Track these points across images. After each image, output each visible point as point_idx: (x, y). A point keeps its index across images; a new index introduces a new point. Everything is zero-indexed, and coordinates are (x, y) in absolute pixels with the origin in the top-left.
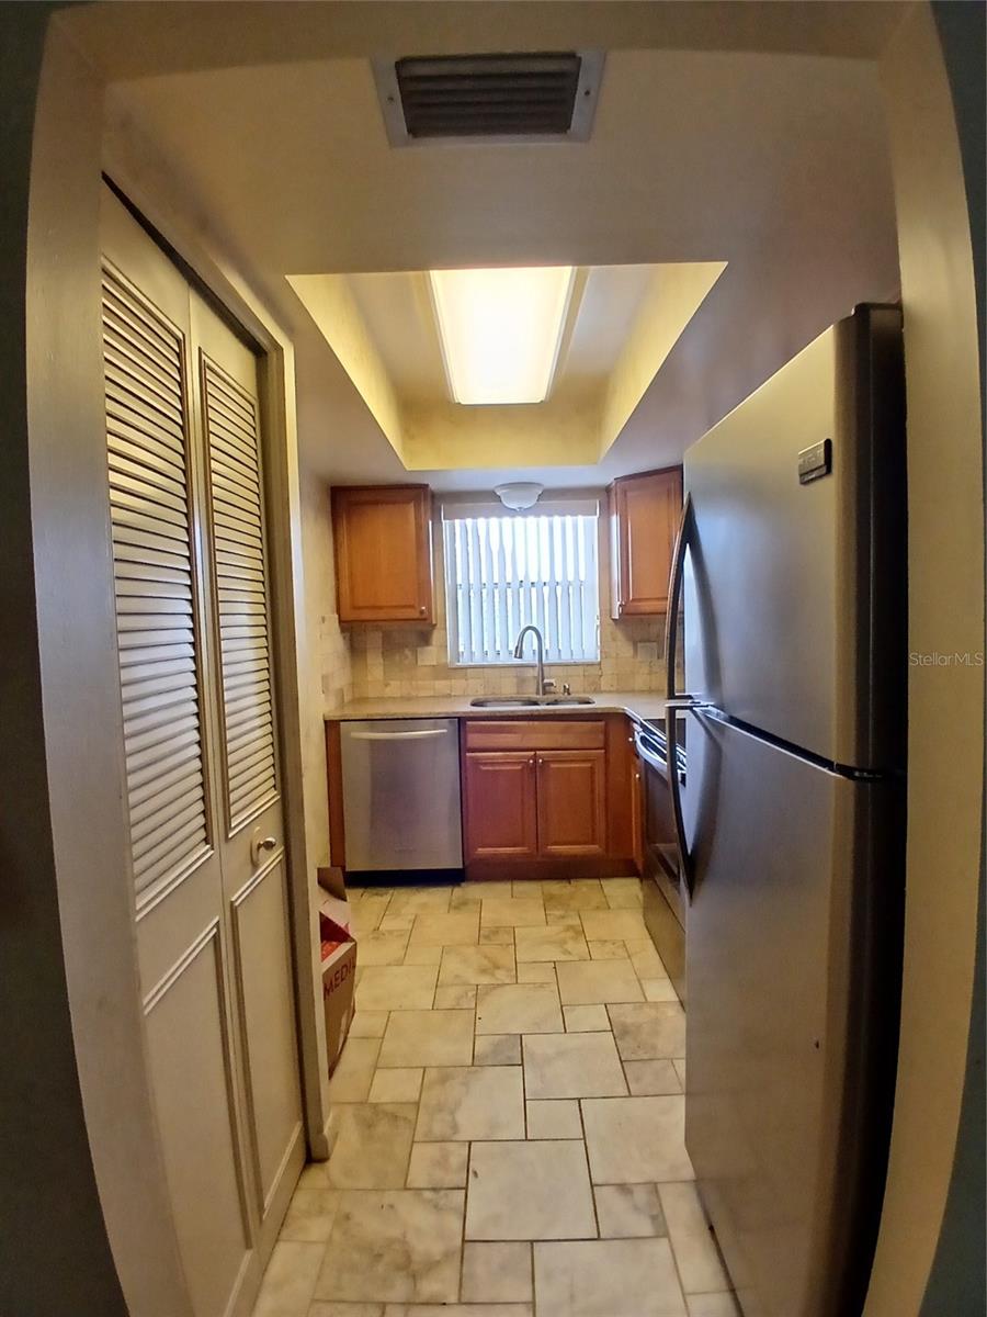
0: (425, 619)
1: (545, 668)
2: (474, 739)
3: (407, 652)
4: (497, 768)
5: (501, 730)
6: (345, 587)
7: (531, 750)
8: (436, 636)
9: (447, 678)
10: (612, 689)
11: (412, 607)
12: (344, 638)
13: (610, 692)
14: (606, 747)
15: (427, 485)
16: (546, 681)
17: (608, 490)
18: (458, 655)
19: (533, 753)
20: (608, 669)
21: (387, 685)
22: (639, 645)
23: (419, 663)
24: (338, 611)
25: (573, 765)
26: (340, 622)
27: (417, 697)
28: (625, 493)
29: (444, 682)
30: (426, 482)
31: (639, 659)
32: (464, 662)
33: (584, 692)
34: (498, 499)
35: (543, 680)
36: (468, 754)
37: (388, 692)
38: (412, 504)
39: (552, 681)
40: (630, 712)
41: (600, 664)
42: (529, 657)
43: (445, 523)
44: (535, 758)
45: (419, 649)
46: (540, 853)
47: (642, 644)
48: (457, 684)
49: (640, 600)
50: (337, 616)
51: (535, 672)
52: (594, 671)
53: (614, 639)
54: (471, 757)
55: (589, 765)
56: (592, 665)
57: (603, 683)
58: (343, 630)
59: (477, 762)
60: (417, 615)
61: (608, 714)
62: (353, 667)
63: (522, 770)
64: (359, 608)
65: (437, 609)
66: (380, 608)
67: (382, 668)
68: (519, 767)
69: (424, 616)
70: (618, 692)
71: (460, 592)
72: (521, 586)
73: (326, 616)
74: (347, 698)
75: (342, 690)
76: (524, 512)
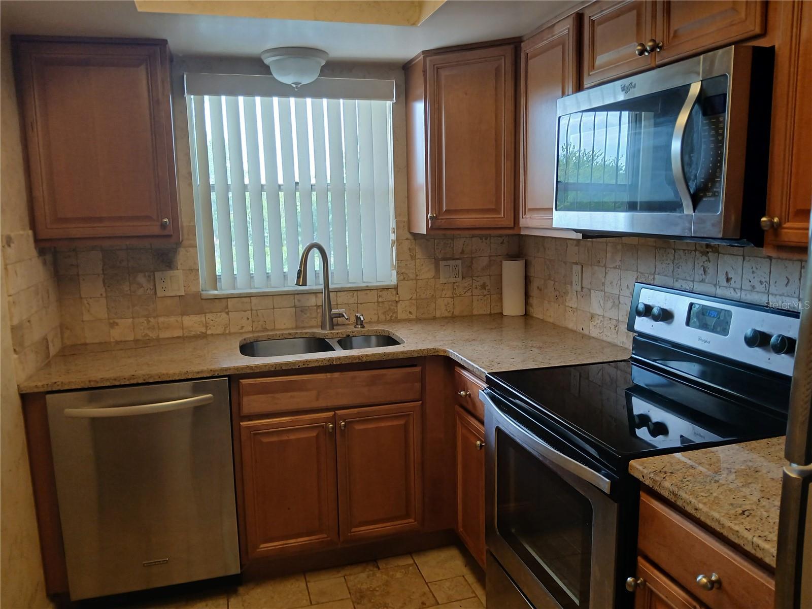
0: (169, 236)
1: (331, 294)
2: (251, 403)
3: (141, 279)
4: (285, 438)
5: (287, 388)
6: (42, 191)
7: (327, 410)
8: (181, 256)
9: (201, 312)
10: (412, 317)
11: (148, 218)
12: (45, 263)
13: (409, 321)
14: (421, 398)
15: (164, 42)
16: (334, 311)
17: (406, 68)
18: (214, 280)
19: (331, 414)
20: (404, 293)
21: (113, 325)
22: (442, 263)
23: (160, 293)
24: (33, 225)
25: (382, 424)
26: (37, 241)
27: (158, 339)
28: (437, 69)
29: (196, 318)
30: (164, 37)
31: (442, 280)
32: (224, 289)
33: (378, 322)
34: (266, 70)
35: (330, 310)
36: (243, 424)
37: (116, 334)
38: (143, 67)
39: (342, 311)
40: (456, 354)
41: (396, 288)
42: (314, 282)
43: (191, 100)
44: (334, 420)
45: (157, 274)
46: (342, 539)
47: (445, 263)
48: (217, 321)
49: (456, 211)
50: (30, 232)
51: (320, 300)
52: (390, 296)
53: (413, 258)
54: (249, 428)
55: (402, 422)
56: (387, 289)
57: (400, 311)
58: (41, 252)
59: (255, 433)
60: (156, 230)
61: (425, 357)
62: (60, 301)
63: (317, 436)
64: (66, 220)
65: (184, 220)
66: (100, 219)
67: (103, 301)
68: (314, 434)
69: (166, 233)
70: (419, 320)
71: (213, 196)
72: (296, 190)
73: (12, 235)
74: (53, 351)
75: (45, 339)
76: (301, 92)
